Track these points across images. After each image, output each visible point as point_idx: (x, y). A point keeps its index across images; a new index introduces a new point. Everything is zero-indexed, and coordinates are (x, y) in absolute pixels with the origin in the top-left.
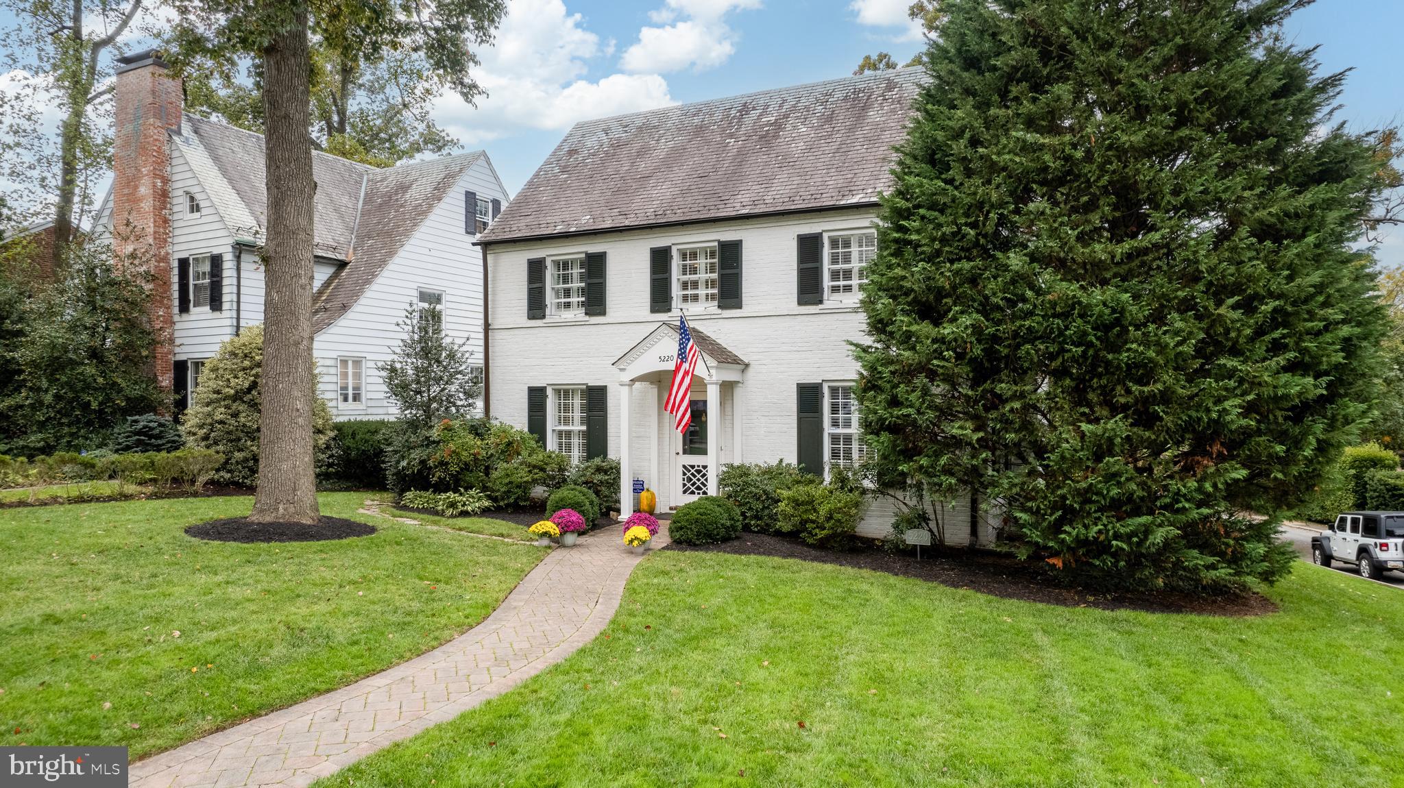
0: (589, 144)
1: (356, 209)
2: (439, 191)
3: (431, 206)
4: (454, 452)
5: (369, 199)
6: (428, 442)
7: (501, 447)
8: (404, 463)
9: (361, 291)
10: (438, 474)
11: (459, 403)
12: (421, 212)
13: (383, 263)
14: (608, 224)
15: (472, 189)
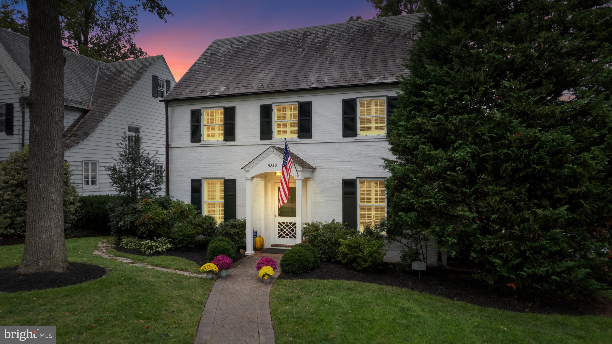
0: (222, 50)
1: (93, 83)
2: (139, 75)
3: (134, 83)
4: (151, 217)
5: (100, 78)
6: (135, 211)
7: (178, 214)
8: (121, 223)
9: (96, 126)
10: (141, 230)
11: (152, 188)
12: (129, 85)
13: (108, 111)
14: (236, 91)
15: (156, 74)
